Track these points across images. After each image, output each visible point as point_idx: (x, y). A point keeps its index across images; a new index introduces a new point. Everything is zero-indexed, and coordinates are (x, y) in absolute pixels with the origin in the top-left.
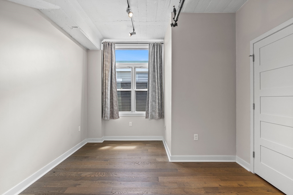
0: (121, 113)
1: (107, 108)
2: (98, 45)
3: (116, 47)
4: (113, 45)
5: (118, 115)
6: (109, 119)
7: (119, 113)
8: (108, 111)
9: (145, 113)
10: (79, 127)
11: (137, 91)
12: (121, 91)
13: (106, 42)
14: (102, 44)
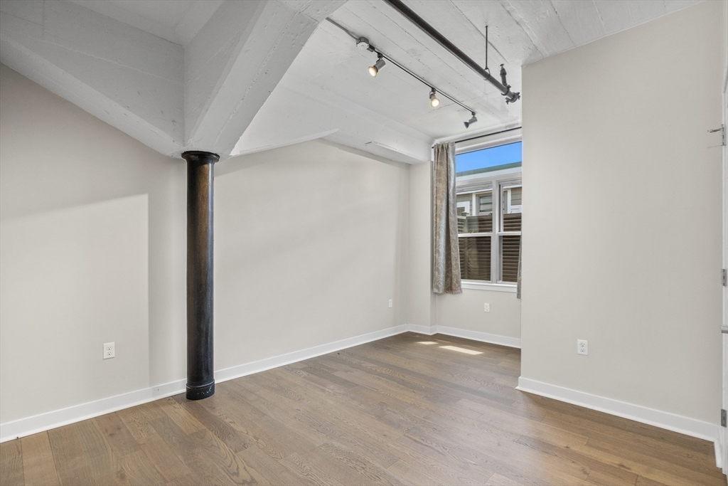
0: (465, 284)
1: (438, 270)
2: (422, 155)
3: (457, 149)
4: (450, 146)
5: (460, 286)
6: (441, 292)
7: (462, 282)
8: (441, 276)
9: (516, 286)
10: (391, 300)
11: (504, 237)
12: (469, 238)
13: (438, 145)
14: (433, 149)
